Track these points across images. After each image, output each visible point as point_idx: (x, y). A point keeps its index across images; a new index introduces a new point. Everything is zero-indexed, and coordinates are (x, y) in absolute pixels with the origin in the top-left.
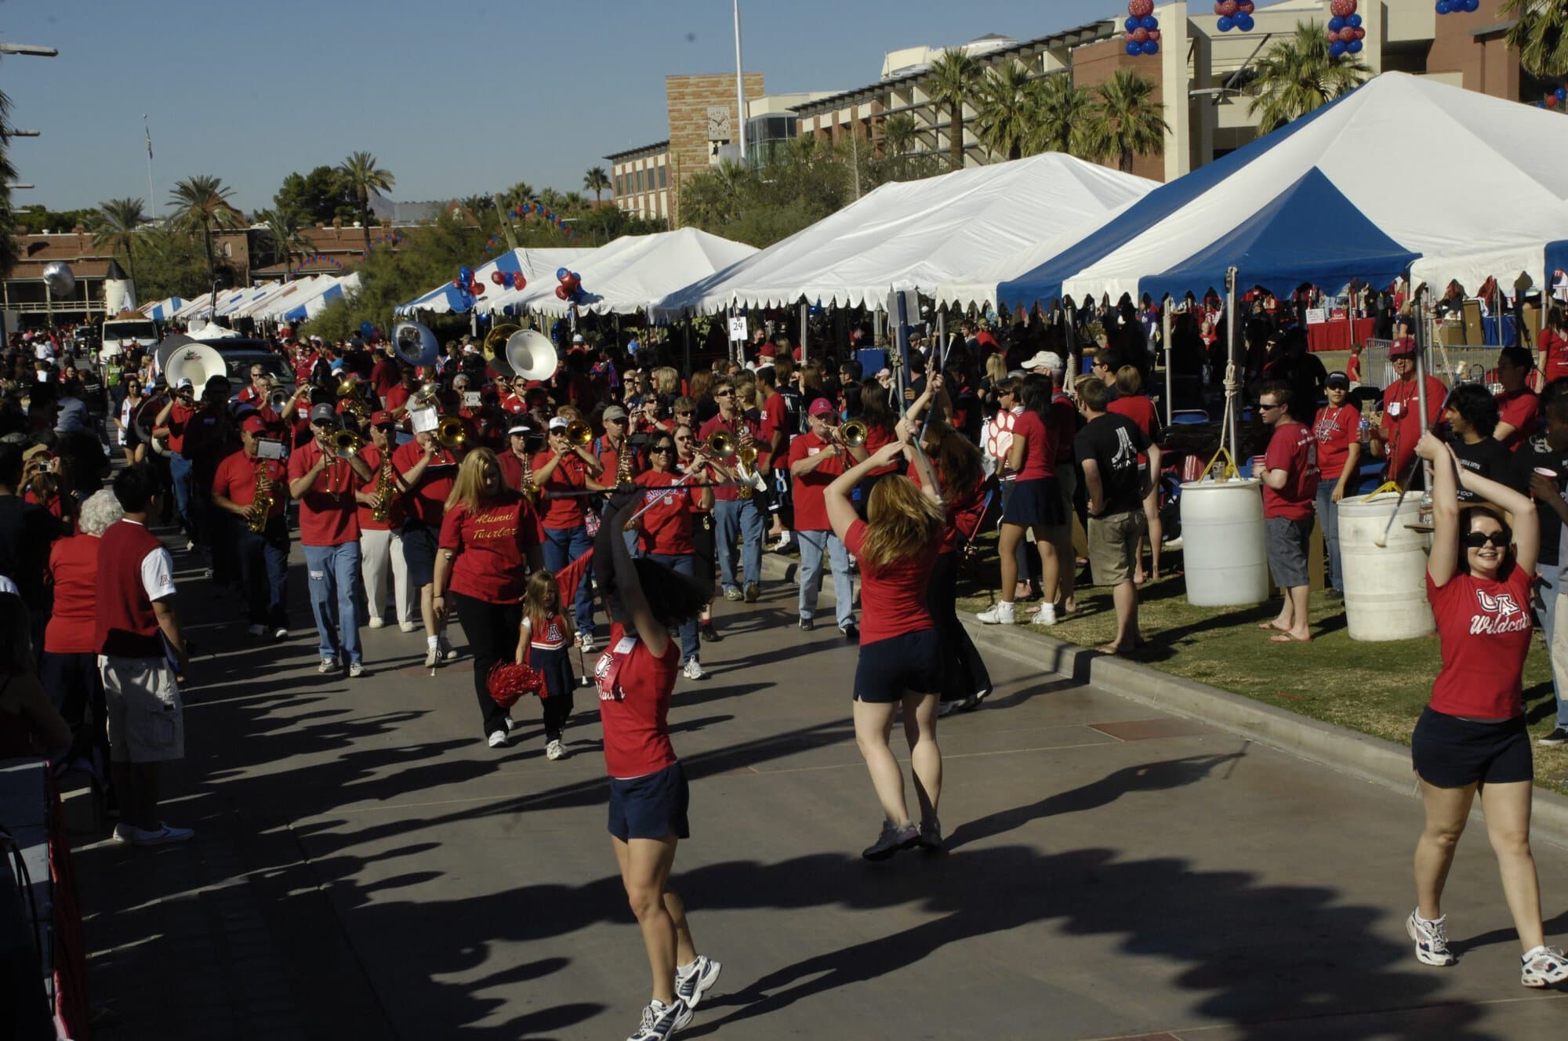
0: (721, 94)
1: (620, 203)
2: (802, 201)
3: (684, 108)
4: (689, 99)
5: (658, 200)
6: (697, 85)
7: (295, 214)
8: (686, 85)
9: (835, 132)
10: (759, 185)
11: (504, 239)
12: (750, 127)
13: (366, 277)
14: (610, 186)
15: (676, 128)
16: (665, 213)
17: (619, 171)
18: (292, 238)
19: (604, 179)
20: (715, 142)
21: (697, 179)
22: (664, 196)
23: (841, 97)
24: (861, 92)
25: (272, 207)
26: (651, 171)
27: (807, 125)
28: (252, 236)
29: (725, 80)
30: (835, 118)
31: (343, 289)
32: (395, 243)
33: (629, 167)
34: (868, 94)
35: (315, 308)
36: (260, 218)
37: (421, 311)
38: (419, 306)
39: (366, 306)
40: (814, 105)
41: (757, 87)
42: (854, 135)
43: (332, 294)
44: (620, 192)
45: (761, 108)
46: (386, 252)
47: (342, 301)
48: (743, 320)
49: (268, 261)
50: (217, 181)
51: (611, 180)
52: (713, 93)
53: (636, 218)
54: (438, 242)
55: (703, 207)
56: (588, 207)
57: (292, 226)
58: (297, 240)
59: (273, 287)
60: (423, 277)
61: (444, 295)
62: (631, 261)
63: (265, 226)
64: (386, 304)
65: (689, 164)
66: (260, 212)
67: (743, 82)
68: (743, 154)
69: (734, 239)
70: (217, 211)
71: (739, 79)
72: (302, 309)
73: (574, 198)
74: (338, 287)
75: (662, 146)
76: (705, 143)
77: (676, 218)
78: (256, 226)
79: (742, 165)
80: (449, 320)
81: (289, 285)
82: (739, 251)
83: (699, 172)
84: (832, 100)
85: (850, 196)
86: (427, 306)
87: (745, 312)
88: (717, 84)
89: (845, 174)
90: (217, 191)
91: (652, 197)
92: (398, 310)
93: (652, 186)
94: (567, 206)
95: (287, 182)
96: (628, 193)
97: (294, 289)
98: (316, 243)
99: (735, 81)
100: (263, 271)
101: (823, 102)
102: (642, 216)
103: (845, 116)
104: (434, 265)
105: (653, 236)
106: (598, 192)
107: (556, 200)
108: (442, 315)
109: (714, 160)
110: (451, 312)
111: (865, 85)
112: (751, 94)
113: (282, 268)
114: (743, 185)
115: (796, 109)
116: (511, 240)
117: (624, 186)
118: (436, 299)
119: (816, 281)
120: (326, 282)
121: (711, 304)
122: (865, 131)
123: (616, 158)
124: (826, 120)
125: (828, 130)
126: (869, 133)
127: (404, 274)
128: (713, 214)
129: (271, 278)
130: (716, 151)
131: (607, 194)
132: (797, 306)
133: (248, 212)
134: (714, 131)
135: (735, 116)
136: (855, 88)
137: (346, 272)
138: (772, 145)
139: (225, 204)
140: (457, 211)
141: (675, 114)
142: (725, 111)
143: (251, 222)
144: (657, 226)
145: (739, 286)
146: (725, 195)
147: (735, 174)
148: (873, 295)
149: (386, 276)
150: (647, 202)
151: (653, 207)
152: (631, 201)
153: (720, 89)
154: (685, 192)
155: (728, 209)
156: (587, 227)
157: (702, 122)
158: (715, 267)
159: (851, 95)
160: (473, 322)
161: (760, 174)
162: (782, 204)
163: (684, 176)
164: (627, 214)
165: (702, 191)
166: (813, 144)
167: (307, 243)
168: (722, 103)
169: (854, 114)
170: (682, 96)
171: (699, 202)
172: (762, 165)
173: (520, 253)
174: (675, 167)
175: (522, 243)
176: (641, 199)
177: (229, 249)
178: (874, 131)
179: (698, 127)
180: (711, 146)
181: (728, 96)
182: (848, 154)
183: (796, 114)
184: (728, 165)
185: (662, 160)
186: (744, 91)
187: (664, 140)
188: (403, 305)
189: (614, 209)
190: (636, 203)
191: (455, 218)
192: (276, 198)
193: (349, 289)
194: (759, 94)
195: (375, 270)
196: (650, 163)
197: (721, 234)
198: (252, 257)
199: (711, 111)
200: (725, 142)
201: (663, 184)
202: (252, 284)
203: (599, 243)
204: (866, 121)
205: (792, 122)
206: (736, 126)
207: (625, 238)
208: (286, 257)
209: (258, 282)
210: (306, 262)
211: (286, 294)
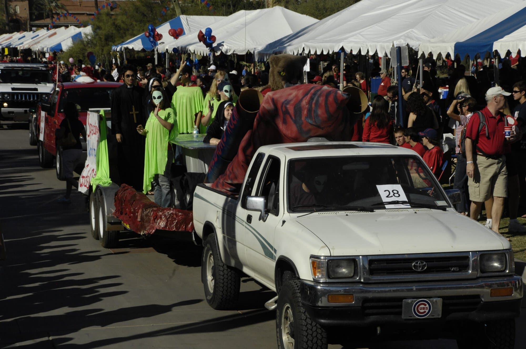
11: (173, 9)
13: (96, 29)
18: (54, 4)
31: (83, 35)
32: (112, 9)
35: (67, 45)
37: (127, 49)
38: (125, 46)
39: (95, 45)
43: (76, 37)
46: (108, 14)
47: (82, 41)
48: (308, 60)
49: (40, 17)
54: (137, 9)
58: (57, 6)
59: (43, 32)
60: (128, 30)
61: (140, 41)
62: (246, 24)
64: (108, 45)
69: (302, 13)
72: (59, 45)
74: (80, 33)
80: (142, 55)
81: (52, 31)
82: (307, 20)
86: (130, 46)
87: (309, 56)
92: (114, 48)
97: (55, 34)
98: (67, 8)
100: (37, 22)
104: (134, 23)
105: (258, 11)
108: (138, 52)
110: (143, 50)
113: (48, 21)
116: (178, 11)
118: (135, 43)
119: (351, 39)
120: (73, 30)
121: (290, 51)
127: (117, 28)
129: (42, 27)
132: (338, 54)
137: (85, 26)
145: (307, 41)
148: (382, 48)
149: (107, 29)
156: (220, 5)
158: (293, 30)
160: (156, 57)
167: (63, 7)
173: (183, 18)
175: (185, 12)
177: (18, 9)
188: (117, 45)
193: (86, 35)
195: (101, 24)
197: (296, 10)
198: (31, 14)
202: (31, 30)
203: (228, 13)
207: (242, 12)
208: (51, 15)
209: (34, 29)
210: (62, 18)
211: (50, 36)
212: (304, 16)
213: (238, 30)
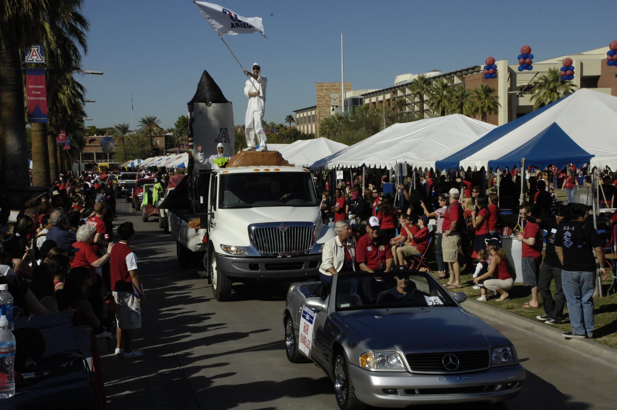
0: (336, 89)
1: (298, 128)
2: (364, 128)
3: (322, 94)
4: (324, 91)
5: (312, 127)
6: (327, 86)
7: (182, 130)
8: (323, 86)
9: (377, 104)
10: (349, 122)
12: (346, 101)
14: (294, 122)
15: (319, 101)
16: (314, 132)
17: (298, 116)
18: (180, 138)
19: (292, 119)
20: (333, 106)
21: (326, 120)
22: (314, 125)
23: (380, 91)
24: (387, 89)
25: (174, 127)
26: (309, 116)
27: (367, 101)
28: (167, 137)
29: (337, 84)
30: (377, 99)
33: (301, 115)
34: (389, 90)
35: (186, 164)
36: (170, 131)
40: (369, 94)
41: (349, 87)
42: (384, 105)
44: (298, 124)
45: (350, 95)
48: (342, 172)
49: (172, 146)
50: (155, 118)
51: (295, 119)
52: (333, 89)
53: (304, 133)
55: (328, 130)
56: (286, 129)
57: (181, 134)
58: (182, 139)
59: (173, 156)
62: (302, 149)
63: (171, 134)
65: (323, 114)
66: (170, 129)
67: (344, 85)
68: (343, 111)
69: (338, 142)
70: (154, 128)
71: (342, 84)
72: (183, 164)
73: (281, 126)
75: (314, 108)
76: (329, 107)
77: (318, 134)
78: (168, 134)
79: (343, 115)
81: (179, 155)
82: (341, 146)
83: (327, 117)
84: (376, 92)
85: (382, 127)
87: (342, 169)
88: (335, 86)
89: (380, 119)
90: (155, 121)
91: (310, 126)
93: (309, 122)
94: (279, 128)
95: (180, 118)
96: (301, 124)
97: (181, 157)
99: (341, 85)
100: (170, 150)
101: (373, 93)
102: (306, 132)
103: (381, 98)
105: (310, 140)
106: (290, 124)
107: (275, 126)
109: (332, 113)
111: (388, 87)
112: (347, 89)
113: (176, 149)
114: (343, 122)
115: (363, 95)
117: (300, 121)
119: (370, 158)
121: (331, 166)
122: (388, 104)
123: (297, 112)
124: (374, 99)
125: (374, 103)
126: (389, 105)
128: (331, 132)
129: (173, 152)
130: (333, 110)
131: (293, 124)
132: (362, 167)
133: (165, 129)
134: (333, 103)
135: (340, 97)
136: (385, 88)
138: (354, 108)
139: (157, 126)
140: (239, 129)
141: (319, 96)
142: (337, 96)
143: (166, 132)
144: (311, 136)
145: (341, 159)
146: (336, 125)
147: (340, 118)
148: (390, 164)
150: (308, 127)
151: (310, 129)
152: (302, 127)
153: (335, 87)
154: (322, 125)
155: (337, 130)
156: (285, 137)
157: (328, 99)
158: (332, 152)
159: (383, 90)
161: (349, 118)
162: (357, 129)
163: (321, 118)
164: (300, 131)
165: (328, 124)
166: (369, 108)
167: (185, 140)
168: (336, 93)
169: (384, 97)
170: (322, 90)
171: (327, 128)
172: (350, 115)
174: (318, 115)
176: (306, 127)
177: (158, 141)
178: (391, 104)
179: (327, 101)
180: (332, 108)
181: (338, 90)
182: (382, 112)
183: (363, 97)
184: (337, 115)
185: (313, 113)
186: (344, 88)
187: (314, 105)
189: (295, 130)
190: (304, 128)
191: (238, 132)
192: (175, 124)
194: (350, 90)
196: (309, 114)
197: (334, 140)
198: (166, 145)
199: (332, 95)
200: (337, 107)
201: (314, 121)
202: (166, 155)
203: (290, 142)
204: (388, 100)
205: (361, 99)
206: (341, 101)
207: (300, 141)
208: (178, 145)
209: (168, 154)
210: (185, 147)
211: (177, 159)
212: (340, 143)
213: (297, 152)
